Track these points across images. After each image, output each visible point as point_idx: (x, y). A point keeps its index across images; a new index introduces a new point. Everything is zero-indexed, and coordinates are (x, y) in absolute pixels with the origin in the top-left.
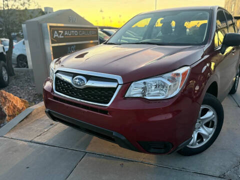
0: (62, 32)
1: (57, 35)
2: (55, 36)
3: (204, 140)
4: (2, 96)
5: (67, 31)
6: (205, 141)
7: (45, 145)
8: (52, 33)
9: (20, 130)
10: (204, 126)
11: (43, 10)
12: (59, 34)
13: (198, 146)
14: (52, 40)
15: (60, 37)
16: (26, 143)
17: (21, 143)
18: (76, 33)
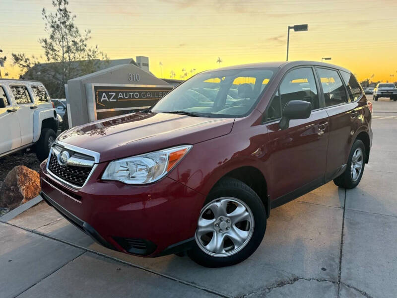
0: (114, 94)
1: (106, 99)
2: (103, 99)
3: (236, 247)
4: (21, 173)
5: (122, 93)
6: (237, 249)
7: (46, 236)
8: (99, 96)
9: (28, 217)
10: (234, 227)
11: (135, 60)
12: (109, 97)
13: (224, 254)
14: (97, 104)
15: (111, 100)
16: (25, 232)
17: (21, 231)
18: (137, 95)
